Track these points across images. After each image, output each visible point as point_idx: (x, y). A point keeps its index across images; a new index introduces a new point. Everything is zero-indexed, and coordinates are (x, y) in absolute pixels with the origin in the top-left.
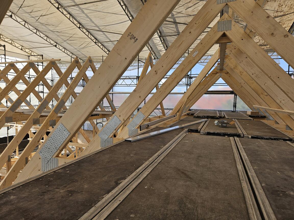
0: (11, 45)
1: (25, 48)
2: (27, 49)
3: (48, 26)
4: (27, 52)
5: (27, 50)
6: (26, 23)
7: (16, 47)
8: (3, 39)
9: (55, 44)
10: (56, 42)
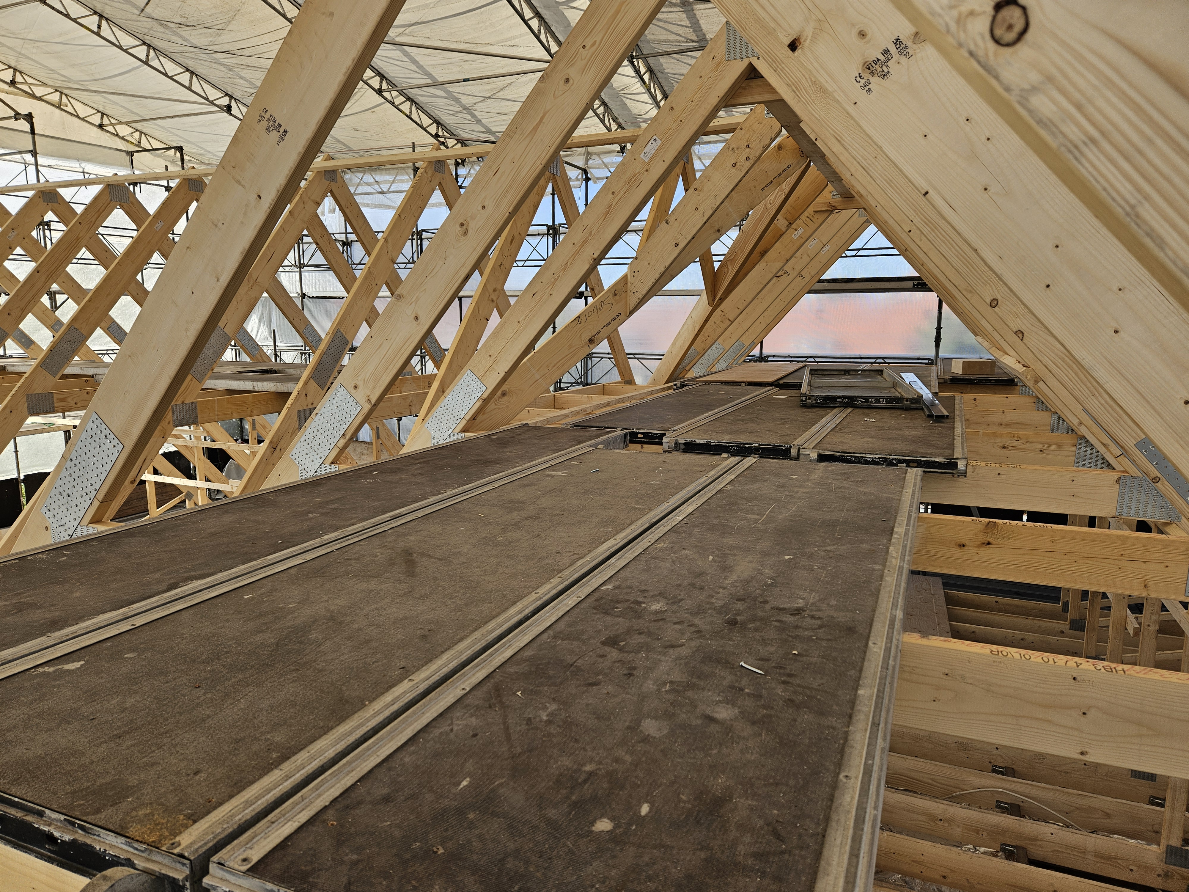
0: (57, 111)
1: (113, 121)
2: (121, 123)
3: (185, 32)
4: (123, 138)
5: (123, 130)
6: (104, 23)
7: (78, 116)
8: (26, 88)
9: (225, 101)
10: (227, 95)
